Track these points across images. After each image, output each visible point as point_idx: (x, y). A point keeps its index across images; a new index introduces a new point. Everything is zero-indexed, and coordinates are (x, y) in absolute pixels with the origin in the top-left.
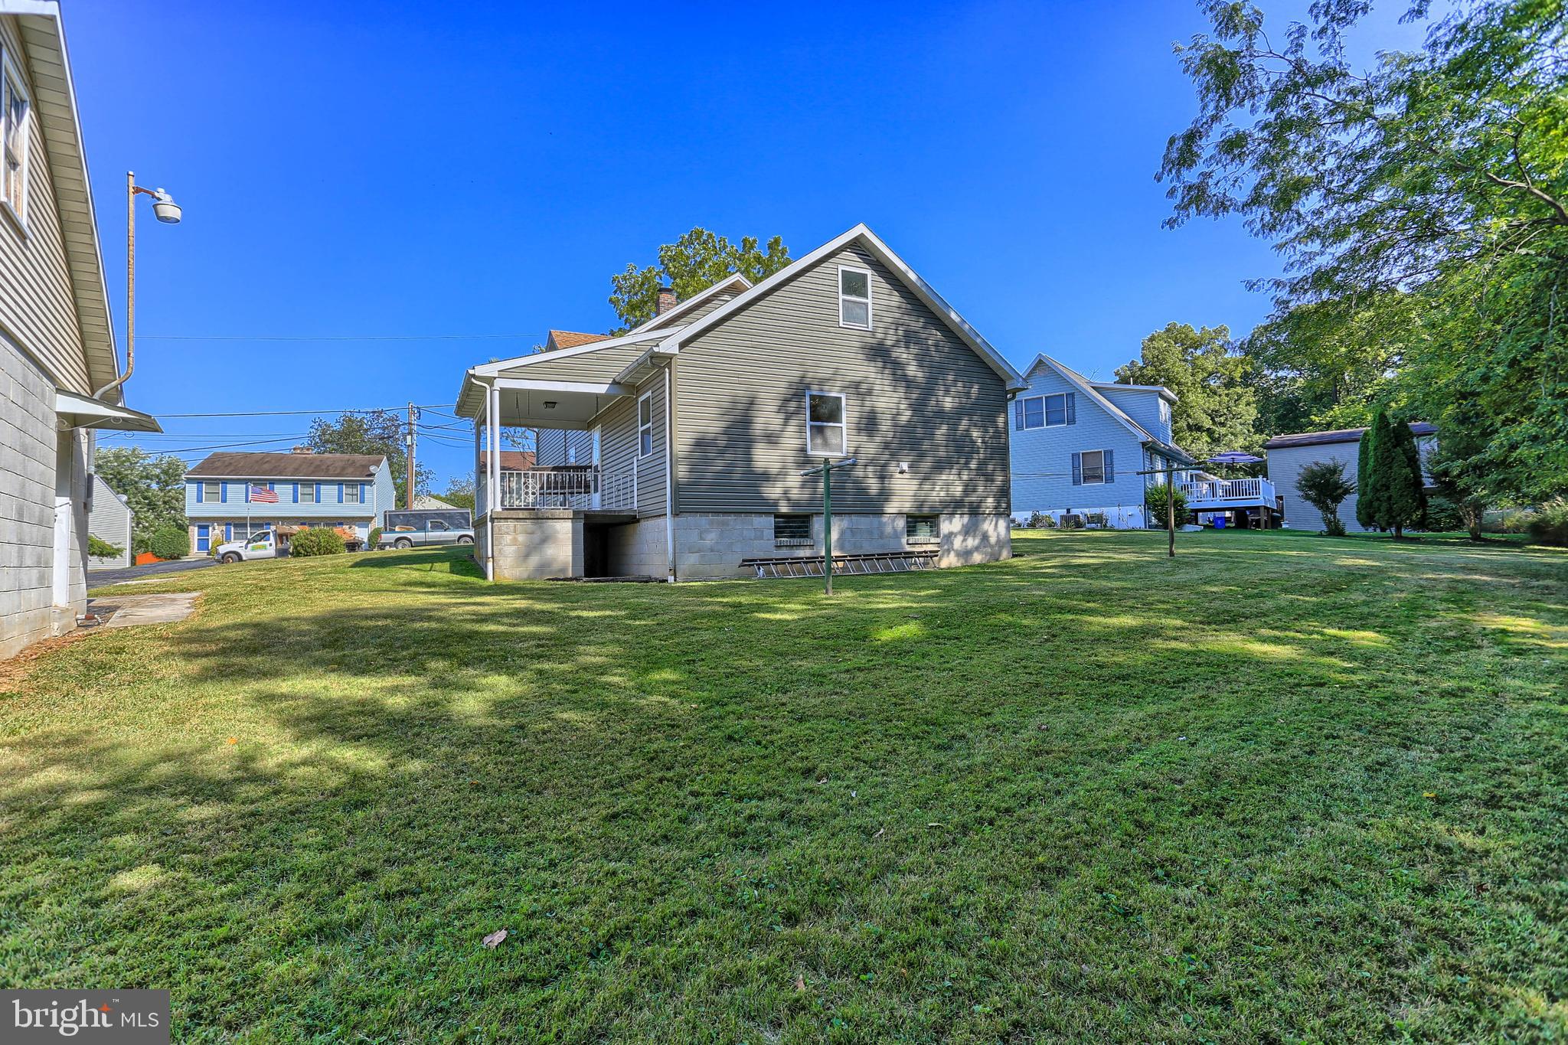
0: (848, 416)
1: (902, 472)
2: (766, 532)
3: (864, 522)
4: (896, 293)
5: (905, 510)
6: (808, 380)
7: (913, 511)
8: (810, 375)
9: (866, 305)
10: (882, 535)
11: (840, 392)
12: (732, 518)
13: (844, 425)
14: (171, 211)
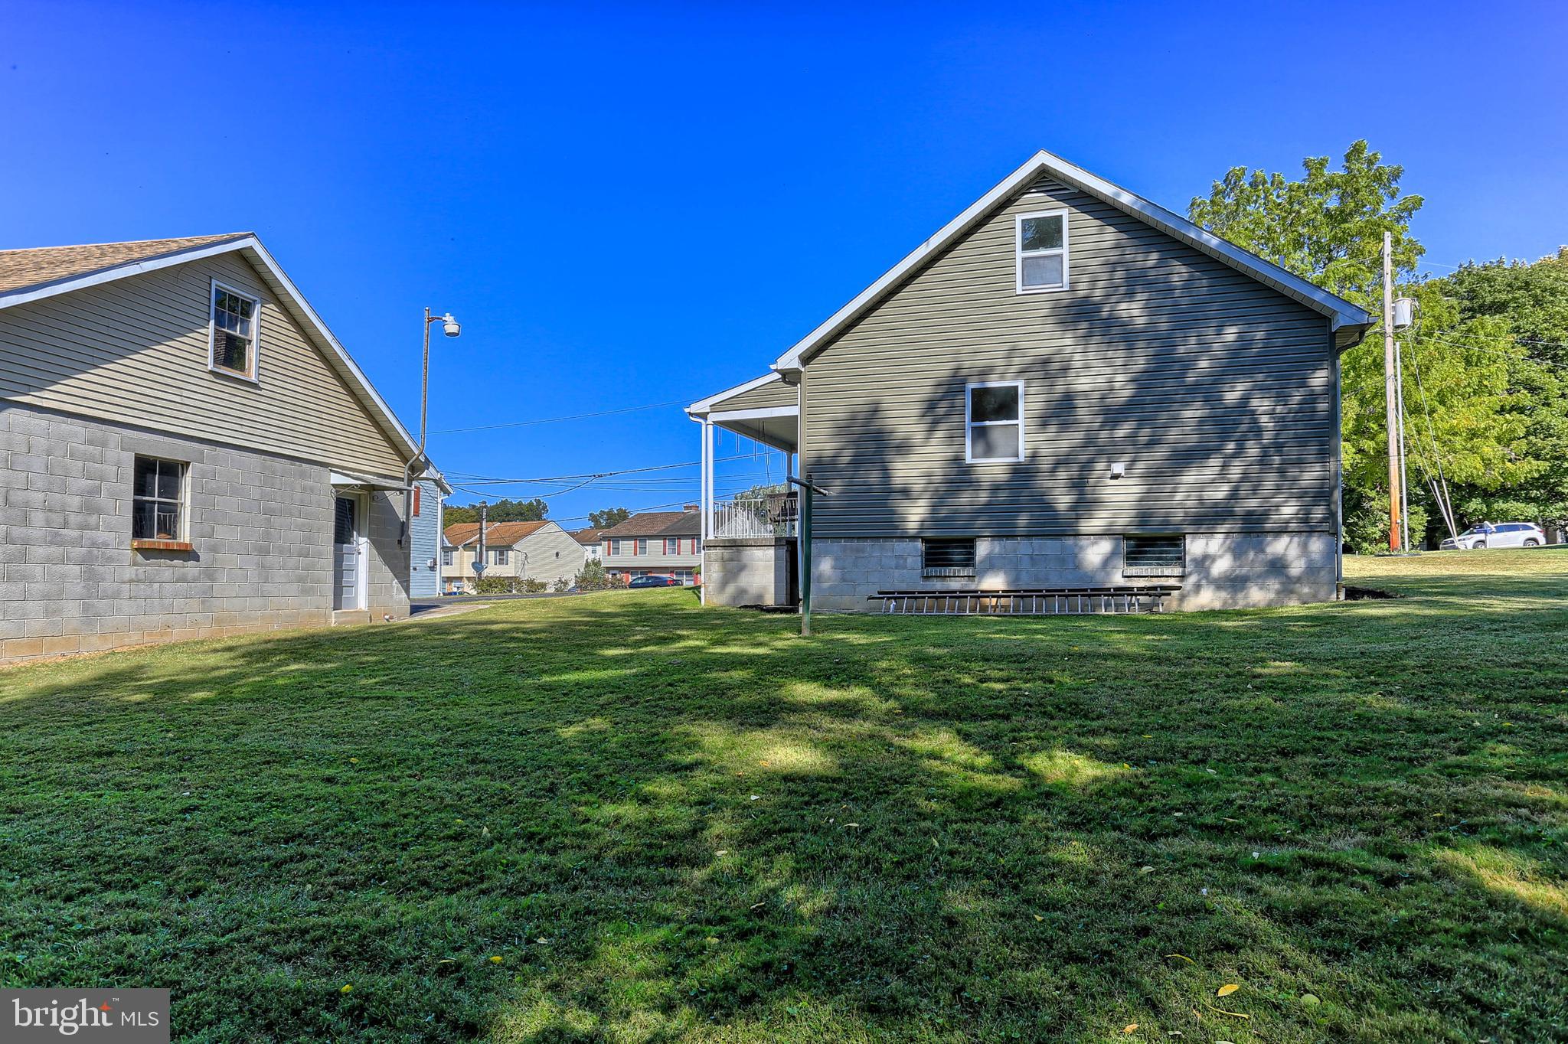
0: (1028, 407)
1: (1115, 477)
2: (910, 560)
3: (1050, 547)
4: (1111, 229)
5: (1118, 529)
6: (964, 372)
7: (1133, 530)
8: (967, 364)
9: (1060, 256)
10: (1077, 566)
11: (1015, 379)
12: (868, 543)
13: (1021, 421)
14: (451, 328)
